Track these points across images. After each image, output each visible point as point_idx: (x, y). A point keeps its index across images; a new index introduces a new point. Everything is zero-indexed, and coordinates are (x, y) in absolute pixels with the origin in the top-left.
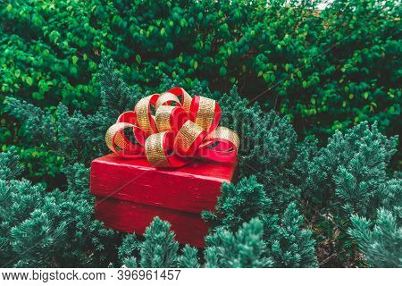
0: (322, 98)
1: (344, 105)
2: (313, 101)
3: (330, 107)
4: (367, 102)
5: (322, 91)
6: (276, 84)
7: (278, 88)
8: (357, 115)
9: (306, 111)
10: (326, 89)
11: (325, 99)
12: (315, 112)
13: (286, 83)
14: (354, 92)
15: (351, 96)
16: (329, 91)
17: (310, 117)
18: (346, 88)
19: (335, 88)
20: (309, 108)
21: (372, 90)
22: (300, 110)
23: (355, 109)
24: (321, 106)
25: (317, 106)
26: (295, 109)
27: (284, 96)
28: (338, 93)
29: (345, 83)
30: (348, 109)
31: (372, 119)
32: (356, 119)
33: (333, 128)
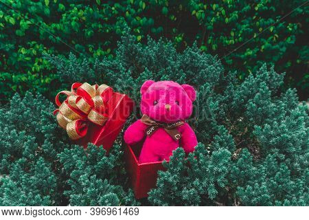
0: (239, 31)
1: (255, 36)
2: (232, 34)
3: (244, 38)
4: (272, 34)
5: (239, 26)
6: (205, 21)
7: (207, 24)
8: (264, 44)
9: (227, 42)
10: (242, 24)
11: (241, 32)
12: (233, 42)
13: (213, 20)
14: (263, 26)
15: (261, 29)
16: (244, 26)
17: (229, 46)
18: (258, 23)
19: (249, 23)
20: (229, 39)
21: (276, 25)
22: (222, 40)
23: (262, 40)
24: (238, 38)
25: (235, 37)
26: (219, 39)
27: (210, 31)
28: (251, 27)
29: (257, 19)
30: (258, 40)
31: (274, 47)
32: (263, 47)
33: (246, 54)
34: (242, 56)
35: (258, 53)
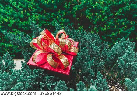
0: (108, 25)
1: (116, 27)
2: (105, 26)
3: (111, 28)
4: (124, 26)
5: (108, 22)
6: (92, 20)
7: (93, 21)
8: (120, 30)
9: (103, 29)
11: (109, 25)
12: (106, 29)
13: (96, 20)
14: (119, 22)
15: (118, 24)
16: (111, 22)
17: (104, 31)
18: (117, 21)
19: (113, 21)
20: (104, 28)
21: (125, 22)
22: (101, 29)
23: (119, 28)
24: (108, 27)
25: (107, 27)
26: (99, 28)
27: (95, 24)
28: (113, 23)
29: (116, 20)
30: (117, 28)
31: (125, 32)
32: (120, 32)
33: (112, 35)
34: (110, 36)
35: (118, 34)
